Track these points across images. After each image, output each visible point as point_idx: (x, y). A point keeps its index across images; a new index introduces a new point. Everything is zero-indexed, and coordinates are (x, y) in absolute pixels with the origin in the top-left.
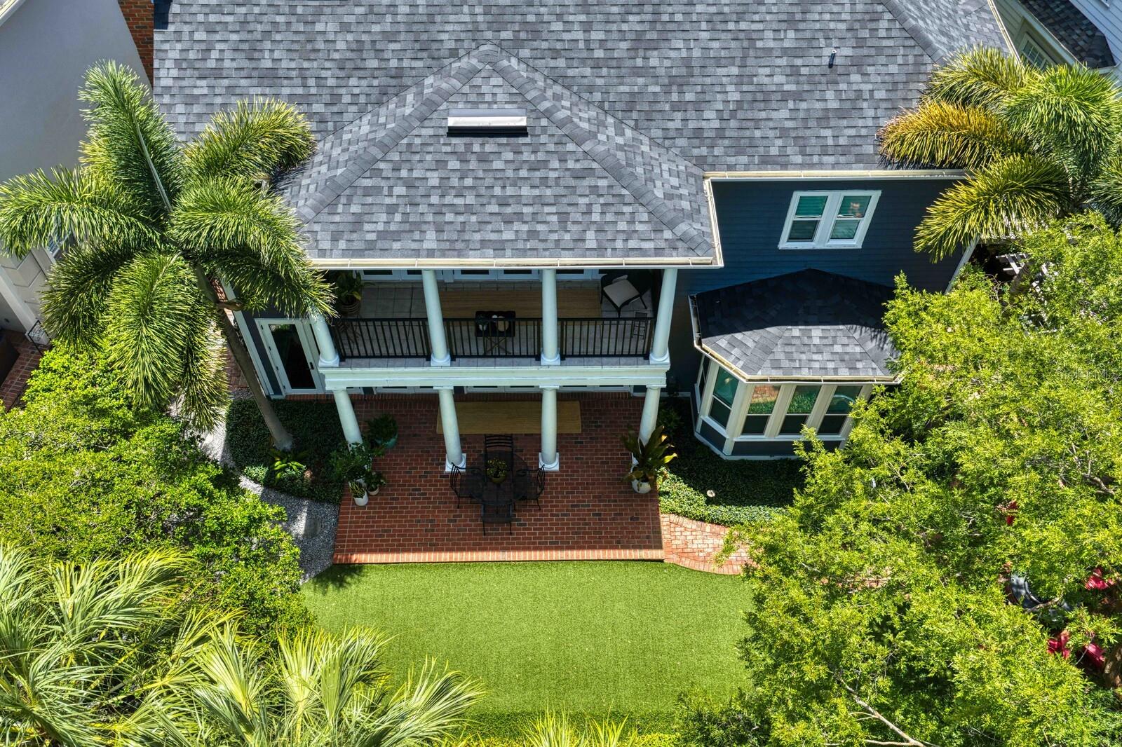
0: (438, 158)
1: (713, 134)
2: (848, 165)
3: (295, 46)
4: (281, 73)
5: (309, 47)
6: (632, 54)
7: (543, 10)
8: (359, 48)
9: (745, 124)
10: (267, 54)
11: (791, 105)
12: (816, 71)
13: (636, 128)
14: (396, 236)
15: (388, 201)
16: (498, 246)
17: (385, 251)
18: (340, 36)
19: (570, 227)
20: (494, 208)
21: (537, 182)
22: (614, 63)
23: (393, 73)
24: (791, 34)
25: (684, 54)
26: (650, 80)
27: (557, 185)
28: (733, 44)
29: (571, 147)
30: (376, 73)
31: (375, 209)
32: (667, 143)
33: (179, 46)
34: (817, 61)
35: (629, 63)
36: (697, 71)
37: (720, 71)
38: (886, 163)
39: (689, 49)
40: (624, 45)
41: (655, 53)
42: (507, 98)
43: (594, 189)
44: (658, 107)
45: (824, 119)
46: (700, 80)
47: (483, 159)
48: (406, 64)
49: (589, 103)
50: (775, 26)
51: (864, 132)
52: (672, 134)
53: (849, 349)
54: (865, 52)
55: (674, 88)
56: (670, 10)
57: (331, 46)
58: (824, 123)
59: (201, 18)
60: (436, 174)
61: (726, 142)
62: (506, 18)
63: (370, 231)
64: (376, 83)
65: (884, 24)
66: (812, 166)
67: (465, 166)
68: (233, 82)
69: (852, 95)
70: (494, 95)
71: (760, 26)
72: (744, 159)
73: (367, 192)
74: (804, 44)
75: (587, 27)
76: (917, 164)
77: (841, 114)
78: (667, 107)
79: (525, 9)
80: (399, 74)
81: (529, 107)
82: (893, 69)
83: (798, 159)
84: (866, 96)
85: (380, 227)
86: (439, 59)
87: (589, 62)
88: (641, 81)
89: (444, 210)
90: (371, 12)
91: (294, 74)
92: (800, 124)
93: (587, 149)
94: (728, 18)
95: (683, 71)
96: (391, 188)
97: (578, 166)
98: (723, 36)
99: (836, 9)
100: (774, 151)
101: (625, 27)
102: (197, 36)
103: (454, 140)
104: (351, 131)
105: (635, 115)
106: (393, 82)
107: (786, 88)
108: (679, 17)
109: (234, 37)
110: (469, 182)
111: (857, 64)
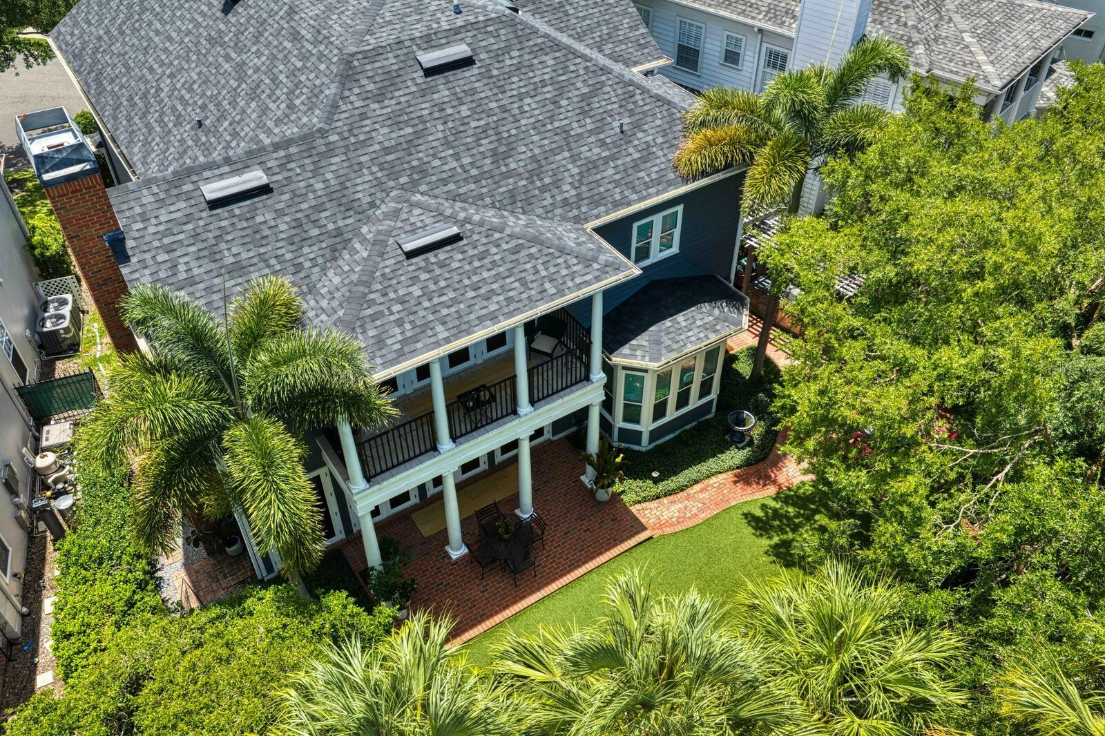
0: (410, 275)
1: (574, 200)
2: (665, 190)
3: (247, 240)
4: (244, 263)
5: (258, 236)
6: (496, 165)
7: (420, 155)
8: (298, 224)
9: (592, 186)
10: (226, 253)
11: (612, 164)
12: (615, 138)
13: (524, 213)
14: (414, 339)
15: (392, 318)
16: (492, 317)
17: (414, 352)
18: (279, 221)
19: (531, 285)
20: (471, 294)
21: (490, 266)
22: (487, 175)
23: (334, 233)
24: (588, 120)
25: (530, 154)
26: (516, 179)
27: (505, 263)
28: (557, 138)
29: (497, 235)
30: (321, 238)
31: (387, 327)
32: (550, 215)
33: (147, 272)
34: (612, 132)
35: (497, 172)
36: (543, 163)
37: (558, 157)
38: (686, 180)
39: (531, 150)
40: (488, 161)
41: (511, 159)
42: (432, 220)
43: (531, 256)
44: (531, 194)
45: (636, 166)
46: (548, 168)
47: (442, 265)
48: (340, 223)
49: (484, 207)
50: (576, 118)
51: (663, 166)
52: (550, 208)
53: (706, 320)
54: (637, 117)
55: (535, 178)
56: (505, 129)
57: (275, 230)
58: (637, 169)
59: (156, 244)
60: (415, 287)
61: (586, 201)
62: (397, 168)
63: (393, 343)
64: (324, 245)
65: (638, 97)
66: (644, 198)
67: (432, 274)
68: (208, 284)
69: (644, 146)
70: (422, 221)
71: (567, 122)
72: (602, 208)
73: (374, 318)
74: (599, 124)
75: (457, 157)
76: (704, 174)
77: (645, 160)
78: (537, 192)
79: (408, 159)
80: (339, 233)
81: (452, 219)
82: (658, 122)
83: (634, 197)
84: (652, 144)
85: (399, 338)
86: (363, 212)
87: (470, 180)
88: (511, 181)
89: (438, 308)
90: (295, 196)
91: (255, 260)
92: (624, 175)
93: (509, 233)
94: (545, 122)
95: (535, 166)
96: (389, 308)
97: (510, 246)
98: (548, 135)
99: (606, 96)
100: (618, 197)
101: (482, 149)
102: (160, 258)
103: (414, 260)
104: (324, 286)
105: (519, 204)
106: (338, 240)
107: (604, 154)
108: (513, 132)
109: (192, 249)
110: (442, 284)
111: (637, 126)
